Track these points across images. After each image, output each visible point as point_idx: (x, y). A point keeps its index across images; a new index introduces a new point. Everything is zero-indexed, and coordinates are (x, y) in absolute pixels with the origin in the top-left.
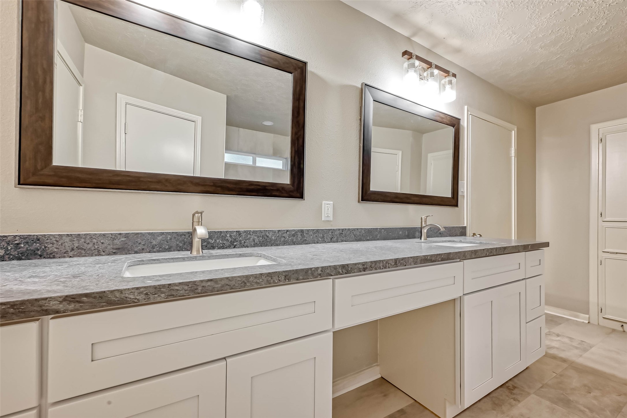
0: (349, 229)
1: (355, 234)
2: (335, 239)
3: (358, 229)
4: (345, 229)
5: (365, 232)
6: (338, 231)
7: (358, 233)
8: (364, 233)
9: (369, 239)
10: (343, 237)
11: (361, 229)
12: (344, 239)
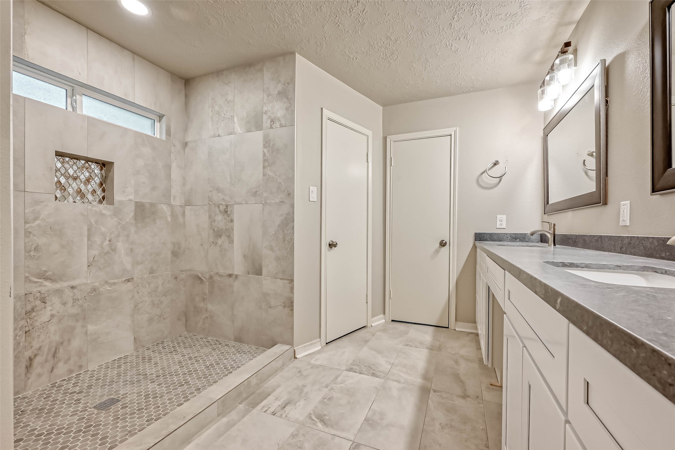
0: (638, 237)
1: (644, 245)
2: (624, 249)
3: (648, 239)
4: (634, 237)
5: (658, 244)
6: (627, 240)
7: (648, 245)
8: (657, 246)
9: (664, 256)
10: (632, 249)
11: (652, 237)
12: (633, 251)
